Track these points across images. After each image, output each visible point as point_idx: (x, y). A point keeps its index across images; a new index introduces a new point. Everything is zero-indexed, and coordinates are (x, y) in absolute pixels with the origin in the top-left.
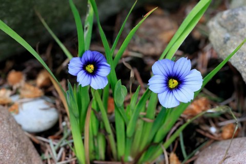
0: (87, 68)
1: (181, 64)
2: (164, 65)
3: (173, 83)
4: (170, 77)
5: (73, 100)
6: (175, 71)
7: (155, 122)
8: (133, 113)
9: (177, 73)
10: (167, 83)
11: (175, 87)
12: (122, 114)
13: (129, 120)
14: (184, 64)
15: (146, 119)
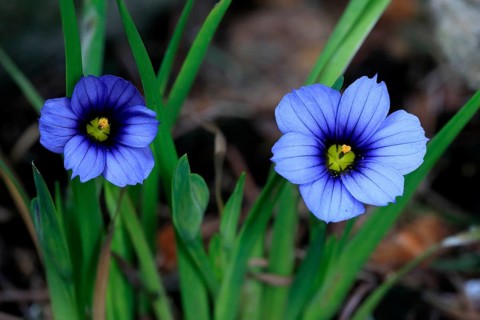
0: (90, 130)
1: (361, 96)
2: (309, 104)
3: (341, 157)
4: (329, 138)
5: (53, 224)
6: (342, 119)
7: (294, 286)
8: (228, 259)
9: (351, 126)
10: (322, 157)
11: (348, 167)
12: (199, 264)
13: (220, 281)
14: (369, 97)
15: (269, 278)
